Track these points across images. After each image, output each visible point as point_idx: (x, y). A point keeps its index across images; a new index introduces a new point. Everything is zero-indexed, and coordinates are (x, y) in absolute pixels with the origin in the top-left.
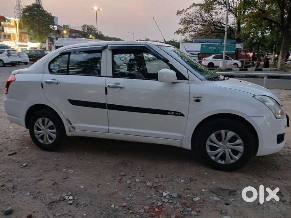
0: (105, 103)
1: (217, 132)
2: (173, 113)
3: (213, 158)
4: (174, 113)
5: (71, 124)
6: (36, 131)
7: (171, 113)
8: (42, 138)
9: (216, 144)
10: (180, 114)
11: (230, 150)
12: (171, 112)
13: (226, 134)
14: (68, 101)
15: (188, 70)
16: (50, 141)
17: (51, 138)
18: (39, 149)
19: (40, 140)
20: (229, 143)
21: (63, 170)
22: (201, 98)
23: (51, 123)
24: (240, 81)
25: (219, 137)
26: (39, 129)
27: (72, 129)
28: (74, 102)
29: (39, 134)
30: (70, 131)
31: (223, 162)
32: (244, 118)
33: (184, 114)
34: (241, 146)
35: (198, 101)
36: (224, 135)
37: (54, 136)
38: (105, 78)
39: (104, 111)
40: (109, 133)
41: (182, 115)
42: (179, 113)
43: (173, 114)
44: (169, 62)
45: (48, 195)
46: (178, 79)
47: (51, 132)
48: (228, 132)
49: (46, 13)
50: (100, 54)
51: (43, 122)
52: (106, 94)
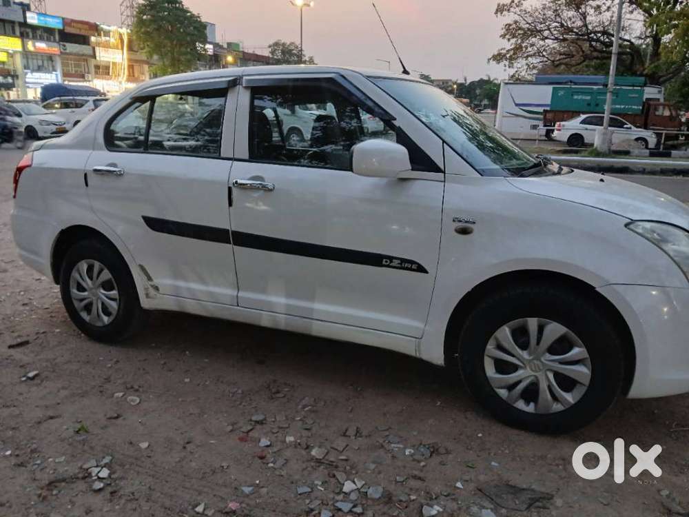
0: (228, 228)
1: (516, 323)
2: (396, 263)
3: (503, 393)
4: (401, 264)
5: (150, 279)
6: (74, 291)
7: (391, 262)
8: (88, 308)
9: (513, 356)
10: (414, 267)
11: (551, 376)
12: (391, 258)
13: (541, 329)
14: (142, 220)
15: (445, 144)
16: (106, 319)
17: (106, 311)
18: (83, 335)
19: (84, 315)
20: (548, 356)
21: (116, 395)
22: (474, 223)
23: (106, 275)
24: (602, 180)
25: (521, 337)
26: (81, 288)
27: (152, 292)
28: (156, 224)
29: (82, 300)
30: (147, 295)
31: (530, 408)
32: (594, 288)
33: (426, 268)
34: (585, 365)
35: (464, 231)
36: (536, 333)
37: (114, 305)
38: (231, 162)
39: (226, 248)
40: (238, 305)
41: (421, 269)
42: (412, 262)
43: (397, 265)
44: (394, 122)
45: (54, 461)
46: (412, 170)
47: (107, 297)
48: (547, 324)
49: (189, 14)
50: (224, 99)
51: (90, 269)
52: (230, 204)
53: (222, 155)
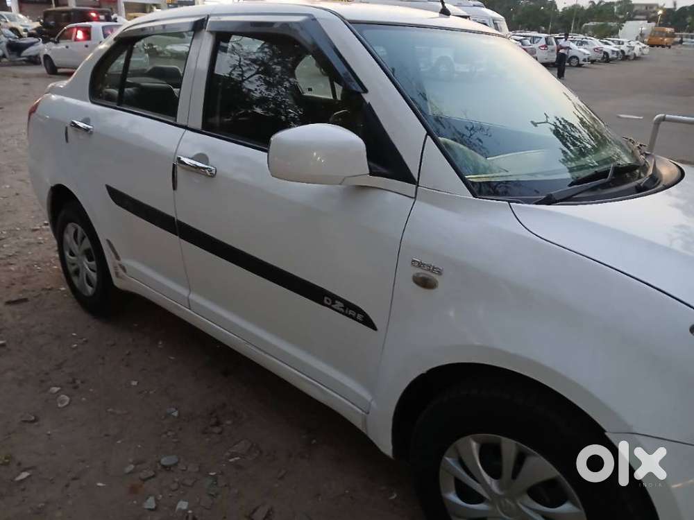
0: (174, 215)
2: (339, 305)
4: (344, 308)
5: (118, 258)
6: (67, 254)
7: (334, 303)
8: (77, 274)
9: (477, 480)
10: (359, 317)
12: (334, 298)
14: (105, 189)
16: (89, 289)
17: (89, 281)
19: (75, 280)
22: (440, 273)
23: (87, 243)
26: (72, 254)
27: (120, 271)
29: (73, 264)
30: (117, 274)
32: (604, 431)
33: (376, 323)
35: (425, 283)
37: (94, 277)
38: (183, 130)
40: (190, 309)
41: (368, 322)
42: (358, 310)
43: (338, 309)
46: (372, 173)
47: (89, 267)
48: (530, 454)
51: (76, 233)
52: (175, 188)
53: (179, 121)
